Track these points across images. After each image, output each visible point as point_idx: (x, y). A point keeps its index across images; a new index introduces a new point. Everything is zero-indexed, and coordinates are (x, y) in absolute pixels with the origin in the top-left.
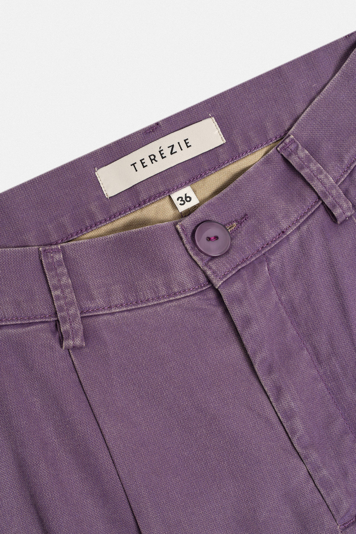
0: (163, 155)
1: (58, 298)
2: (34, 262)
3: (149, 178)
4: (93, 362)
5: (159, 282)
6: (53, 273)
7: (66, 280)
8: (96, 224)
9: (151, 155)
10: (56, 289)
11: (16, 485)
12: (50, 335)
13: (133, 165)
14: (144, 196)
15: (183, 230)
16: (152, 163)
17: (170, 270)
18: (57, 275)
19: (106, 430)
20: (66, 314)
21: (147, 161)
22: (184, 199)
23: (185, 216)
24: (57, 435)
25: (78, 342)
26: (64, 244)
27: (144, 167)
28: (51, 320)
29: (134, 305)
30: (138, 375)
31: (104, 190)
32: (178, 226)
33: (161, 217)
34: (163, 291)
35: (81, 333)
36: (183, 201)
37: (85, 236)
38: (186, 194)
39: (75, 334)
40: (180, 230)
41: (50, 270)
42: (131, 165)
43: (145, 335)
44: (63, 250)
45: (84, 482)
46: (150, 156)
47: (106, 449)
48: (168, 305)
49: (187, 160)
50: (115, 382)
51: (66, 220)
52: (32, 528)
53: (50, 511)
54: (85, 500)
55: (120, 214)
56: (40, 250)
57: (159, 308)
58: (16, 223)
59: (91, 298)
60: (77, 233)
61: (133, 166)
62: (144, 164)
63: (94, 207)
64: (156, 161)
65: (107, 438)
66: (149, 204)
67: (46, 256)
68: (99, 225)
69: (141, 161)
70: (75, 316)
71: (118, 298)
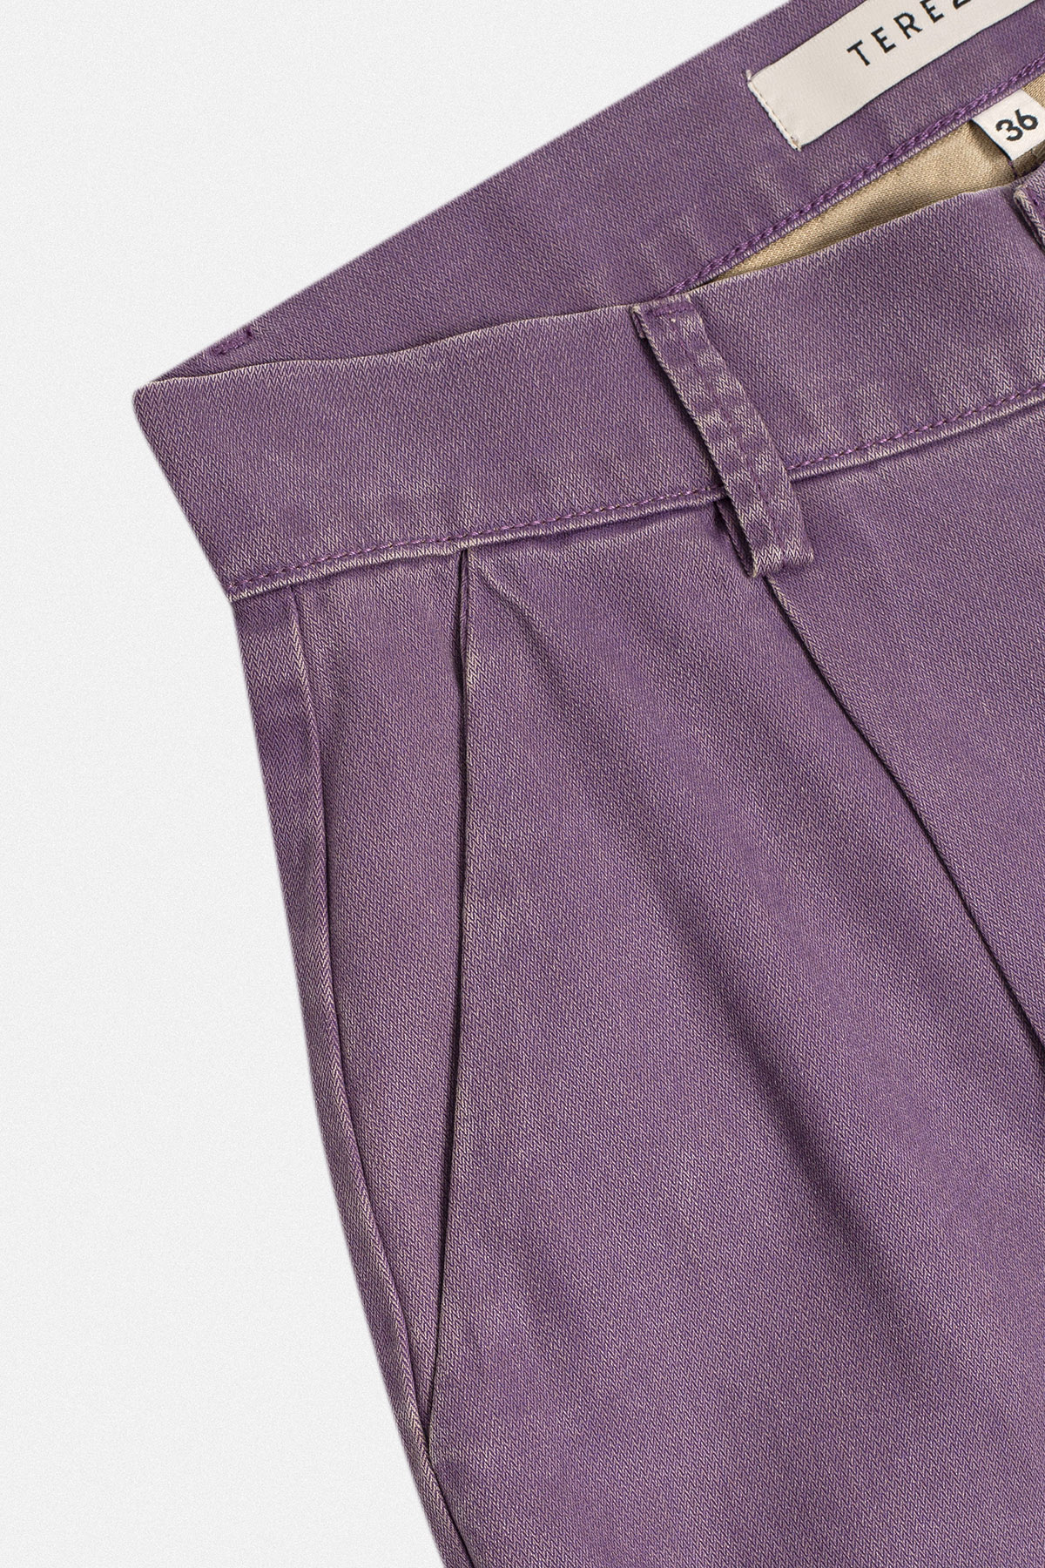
0: (933, 12)
1: (717, 434)
2: (624, 348)
3: (907, 78)
4: (839, 604)
5: (993, 358)
6: (688, 368)
7: (726, 384)
8: (777, 227)
9: (899, 14)
10: (705, 409)
11: (676, 986)
12: (709, 544)
13: (855, 47)
14: (900, 130)
15: (1036, 203)
16: (909, 37)
17: (1017, 317)
18: (699, 372)
19: (915, 786)
20: (748, 474)
21: (893, 34)
22: (1016, 124)
23: (1025, 174)
24: (774, 823)
25: (794, 550)
26: (698, 290)
27: (886, 50)
28: (704, 502)
29: (927, 433)
30: (972, 625)
31: (781, 129)
32: (1021, 194)
33: (957, 181)
34: (1005, 385)
35: (798, 523)
36: (1016, 129)
37: (750, 264)
38: (1017, 112)
39: (783, 529)
40: (1027, 206)
41: (678, 362)
42: (849, 50)
43: (974, 512)
44: (699, 305)
45: (869, 950)
46: (897, 20)
47: (923, 839)
48: (1021, 422)
49: (1000, 19)
50: (911, 656)
51: (689, 223)
52: (739, 1108)
53: (796, 1037)
54: (880, 1002)
55: (840, 190)
56: (637, 311)
57: (997, 435)
58: (550, 248)
59: (806, 427)
60: (727, 257)
61: (854, 52)
62: (885, 42)
63: (764, 178)
64: (918, 30)
65: (922, 807)
66: (917, 150)
67: (658, 326)
68: (785, 226)
69: (875, 34)
70: (774, 478)
71: (878, 421)
